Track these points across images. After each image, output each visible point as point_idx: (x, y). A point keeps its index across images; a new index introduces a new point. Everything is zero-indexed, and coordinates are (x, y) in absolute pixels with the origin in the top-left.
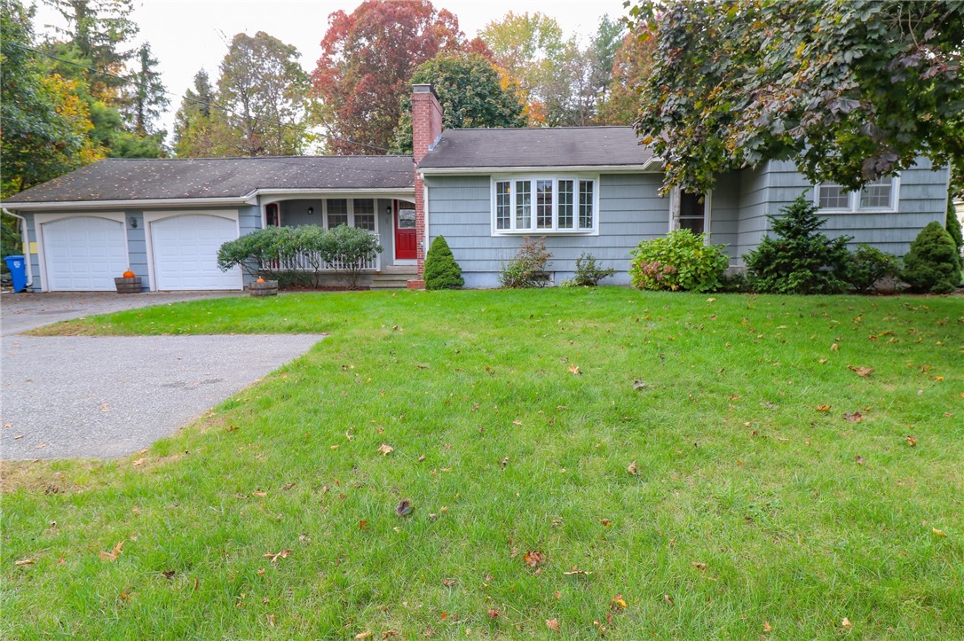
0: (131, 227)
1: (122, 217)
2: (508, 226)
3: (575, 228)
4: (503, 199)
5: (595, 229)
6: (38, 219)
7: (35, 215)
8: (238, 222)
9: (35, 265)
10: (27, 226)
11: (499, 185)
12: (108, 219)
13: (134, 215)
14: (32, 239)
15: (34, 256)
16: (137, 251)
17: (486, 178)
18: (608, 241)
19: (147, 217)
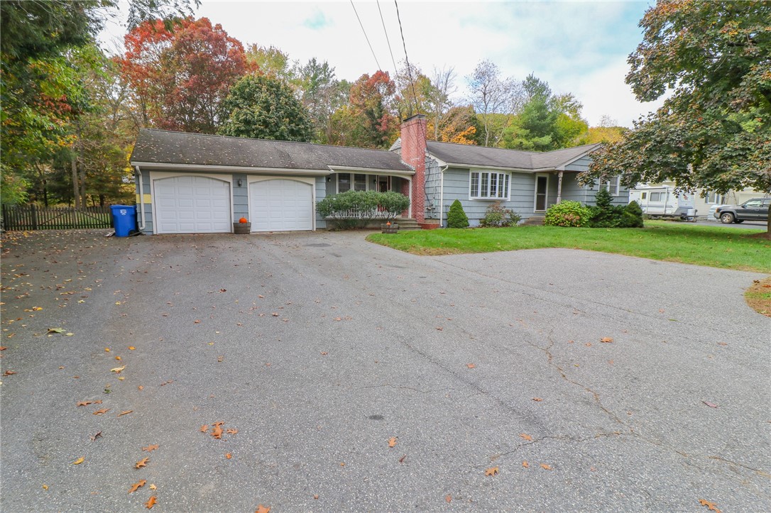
0: (237, 186)
1: (229, 179)
2: (476, 195)
3: (503, 198)
4: (475, 181)
5: (509, 198)
6: (153, 176)
7: (150, 172)
8: (314, 186)
9: (149, 213)
10: (143, 181)
11: (473, 174)
12: (213, 179)
13: (240, 178)
14: (148, 192)
15: (148, 206)
16: (241, 202)
17: (467, 170)
18: (514, 204)
19: (250, 179)
